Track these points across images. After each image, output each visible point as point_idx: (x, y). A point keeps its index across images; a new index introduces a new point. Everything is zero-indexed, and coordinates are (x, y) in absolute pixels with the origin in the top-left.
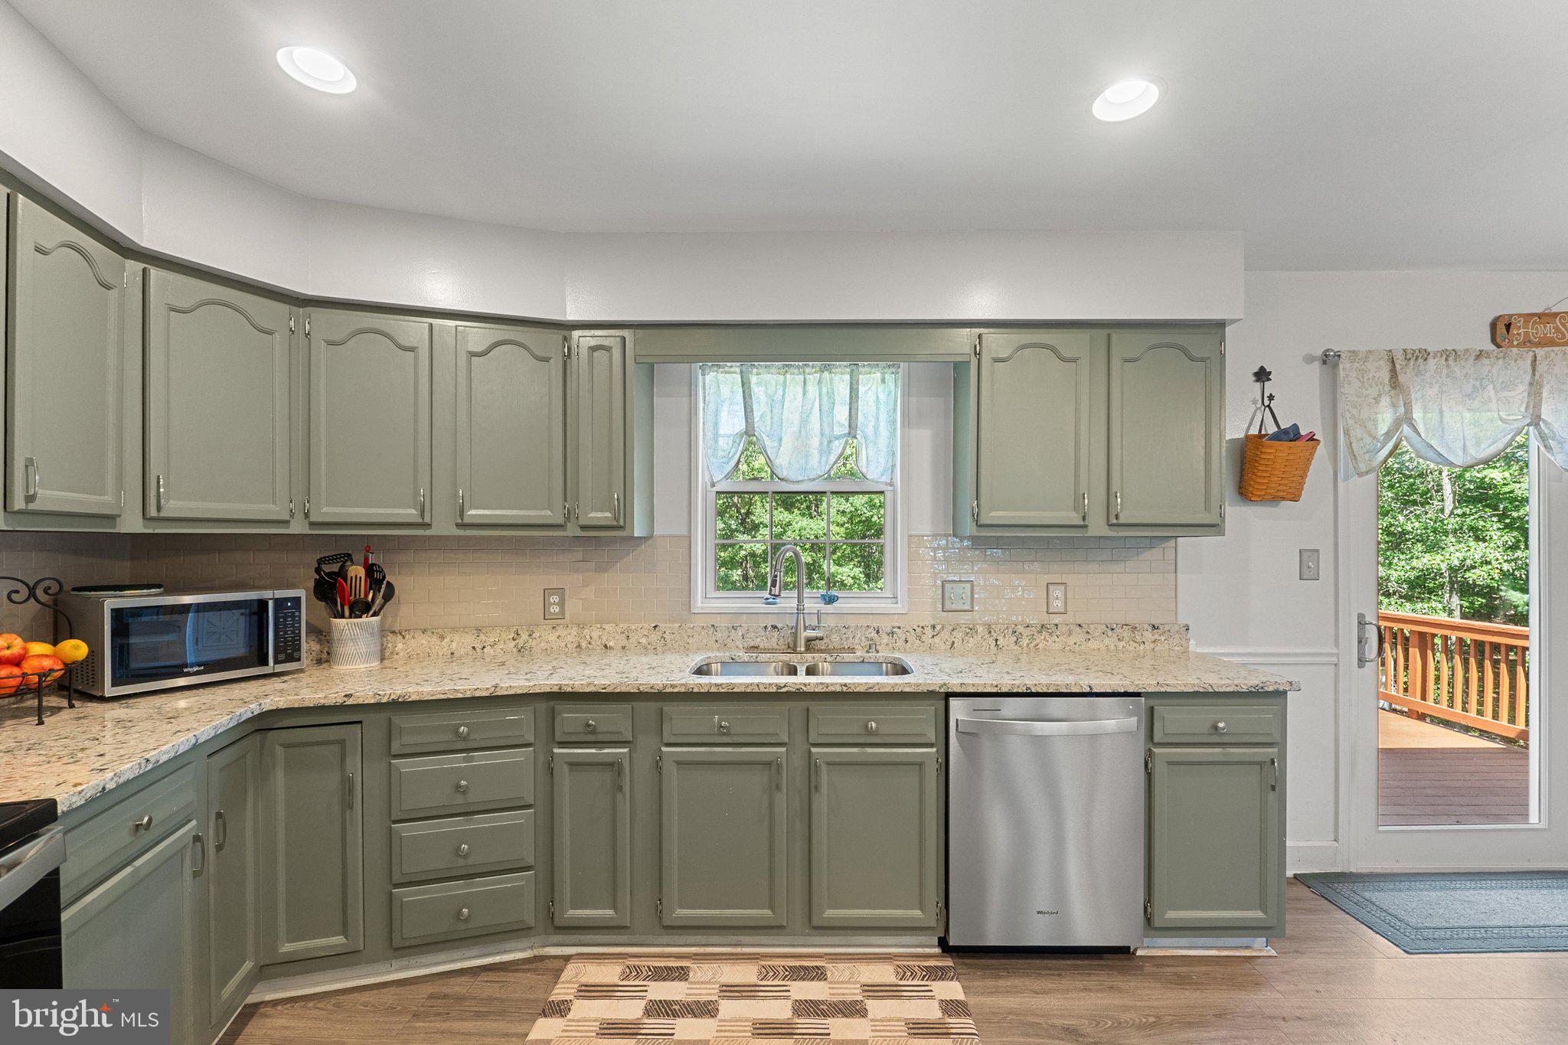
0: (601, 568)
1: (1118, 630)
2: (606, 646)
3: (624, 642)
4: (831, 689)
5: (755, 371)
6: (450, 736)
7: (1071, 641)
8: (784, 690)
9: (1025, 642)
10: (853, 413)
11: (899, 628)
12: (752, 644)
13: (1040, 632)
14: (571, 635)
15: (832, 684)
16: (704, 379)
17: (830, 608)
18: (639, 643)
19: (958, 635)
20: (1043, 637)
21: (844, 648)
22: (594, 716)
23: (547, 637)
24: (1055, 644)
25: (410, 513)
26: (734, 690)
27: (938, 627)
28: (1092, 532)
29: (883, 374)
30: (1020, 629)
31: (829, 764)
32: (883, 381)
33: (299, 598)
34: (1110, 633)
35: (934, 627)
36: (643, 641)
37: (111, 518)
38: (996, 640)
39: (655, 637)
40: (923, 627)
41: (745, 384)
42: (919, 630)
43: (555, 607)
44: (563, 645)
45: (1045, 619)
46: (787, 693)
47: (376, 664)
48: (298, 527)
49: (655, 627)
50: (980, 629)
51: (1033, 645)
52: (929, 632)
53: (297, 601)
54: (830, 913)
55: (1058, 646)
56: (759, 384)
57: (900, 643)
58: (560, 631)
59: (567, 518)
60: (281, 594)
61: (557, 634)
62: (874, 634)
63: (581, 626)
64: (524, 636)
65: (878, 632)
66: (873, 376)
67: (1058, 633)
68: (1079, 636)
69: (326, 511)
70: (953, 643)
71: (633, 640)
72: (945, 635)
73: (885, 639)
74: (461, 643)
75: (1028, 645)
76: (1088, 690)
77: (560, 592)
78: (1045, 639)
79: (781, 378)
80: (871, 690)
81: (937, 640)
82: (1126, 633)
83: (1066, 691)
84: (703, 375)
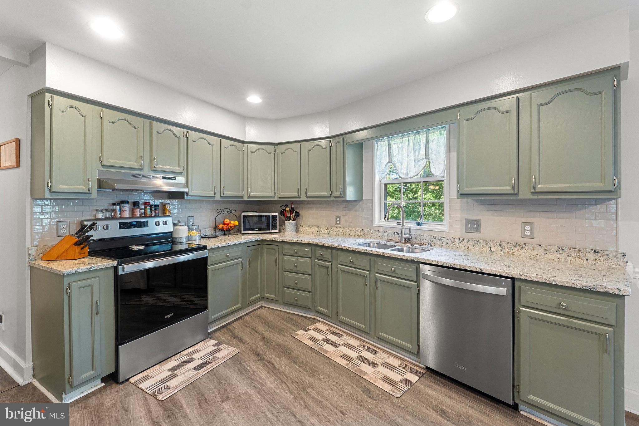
0: (350, 210)
1: (567, 251)
2: (350, 235)
3: (354, 234)
5: (393, 139)
6: (293, 252)
7: (535, 253)
8: (366, 252)
9: (506, 250)
10: (427, 149)
11: (444, 238)
12: (390, 239)
13: (515, 246)
14: (341, 230)
15: (380, 252)
16: (377, 145)
17: (419, 227)
18: (358, 234)
19: (471, 244)
20: (517, 249)
21: (422, 244)
23: (335, 230)
24: (524, 254)
25: (295, 194)
26: (353, 250)
27: (461, 239)
28: (521, 197)
29: (440, 131)
30: (503, 244)
31: (381, 281)
32: (441, 134)
33: (277, 215)
34: (561, 252)
35: (459, 239)
36: (359, 234)
37: (242, 197)
38: (490, 248)
39: (362, 233)
40: (454, 238)
41: (389, 145)
43: (338, 221)
44: (339, 233)
45: (521, 240)
46: (367, 253)
47: (294, 233)
48: (276, 198)
49: (362, 230)
50: (482, 242)
51: (511, 252)
52: (457, 241)
53: (276, 216)
54: (381, 334)
56: (394, 144)
57: (444, 244)
58: (339, 229)
59: (331, 194)
60: (273, 214)
61: (338, 230)
62: (433, 239)
63: (344, 228)
64: (329, 229)
65: (435, 239)
66: (436, 133)
67: (526, 248)
68: (541, 252)
69: (282, 194)
70: (468, 247)
71: (356, 233)
72: (464, 243)
73: (438, 242)
74: (315, 229)
75: (508, 252)
76: (480, 271)
77: (339, 217)
78: (518, 250)
79: (401, 140)
80: (392, 256)
81: (461, 244)
82: (573, 253)
83: (468, 269)
84: (377, 144)
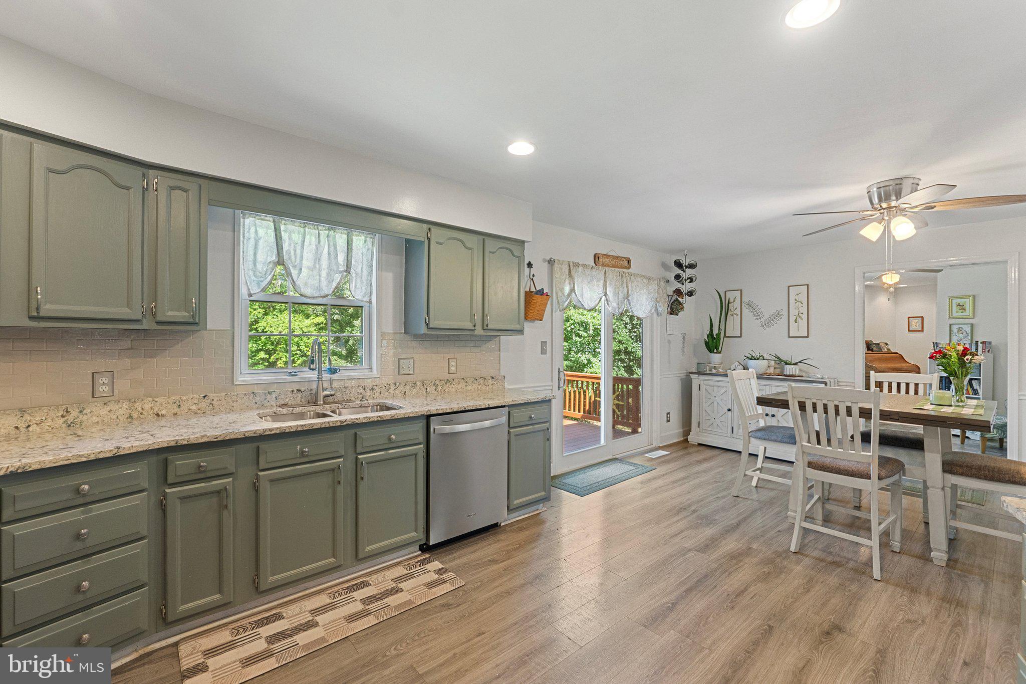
0: (151, 354)
1: (478, 380)
2: (158, 415)
3: (176, 410)
4: (372, 419)
5: (282, 222)
6: (69, 496)
7: (460, 387)
8: (345, 424)
9: (439, 389)
10: (349, 259)
11: (377, 386)
12: (283, 403)
13: (446, 383)
14: (123, 409)
15: (372, 417)
17: (334, 377)
18: (190, 409)
19: (408, 387)
21: (344, 400)
22: (204, 460)
23: (98, 412)
24: (452, 388)
26: (314, 428)
27: (398, 384)
28: (477, 332)
29: (366, 237)
30: (437, 382)
31: (368, 463)
32: (366, 241)
34: (475, 382)
35: (395, 384)
36: (194, 407)
38: (426, 389)
39: (204, 404)
40: (389, 385)
41: (277, 231)
42: (387, 386)
43: (104, 387)
44: (115, 417)
45: (447, 376)
46: (347, 425)
49: (204, 397)
50: (418, 383)
51: (443, 390)
52: (393, 387)
54: (368, 548)
55: (454, 390)
56: (286, 231)
57: (377, 394)
58: (112, 406)
59: (144, 315)
61: (108, 409)
62: (362, 391)
63: (132, 401)
64: (74, 413)
65: (364, 389)
66: (360, 238)
67: (454, 383)
68: (463, 385)
70: (405, 392)
71: (184, 407)
72: (401, 388)
73: (369, 393)
75: (441, 390)
76: (488, 406)
77: (109, 374)
78: (448, 387)
79: (302, 230)
80: (393, 418)
81: (397, 391)
82: (482, 381)
83: (479, 408)
84: (244, 219)
